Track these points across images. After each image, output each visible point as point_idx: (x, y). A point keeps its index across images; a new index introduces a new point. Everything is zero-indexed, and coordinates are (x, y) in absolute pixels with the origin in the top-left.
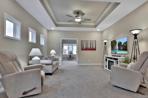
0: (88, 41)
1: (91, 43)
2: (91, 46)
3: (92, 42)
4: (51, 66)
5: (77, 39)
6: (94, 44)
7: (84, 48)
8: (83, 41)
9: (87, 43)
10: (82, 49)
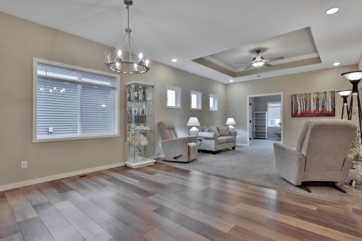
0: (310, 94)
1: (318, 100)
2: (317, 106)
3: (321, 98)
4: (213, 141)
5: (282, 93)
6: (330, 101)
7: (299, 112)
8: (295, 95)
9: (306, 101)
10: (295, 115)
